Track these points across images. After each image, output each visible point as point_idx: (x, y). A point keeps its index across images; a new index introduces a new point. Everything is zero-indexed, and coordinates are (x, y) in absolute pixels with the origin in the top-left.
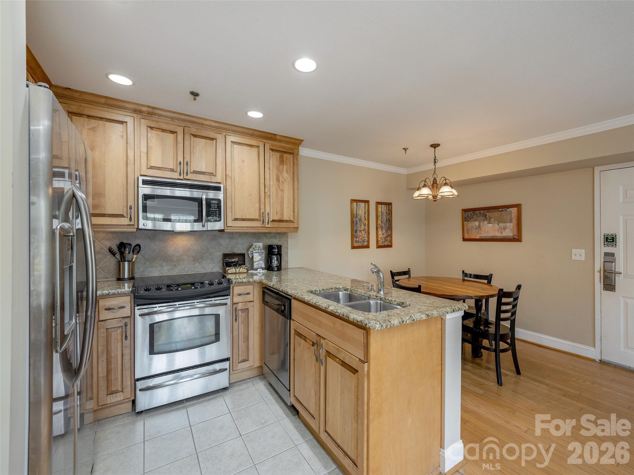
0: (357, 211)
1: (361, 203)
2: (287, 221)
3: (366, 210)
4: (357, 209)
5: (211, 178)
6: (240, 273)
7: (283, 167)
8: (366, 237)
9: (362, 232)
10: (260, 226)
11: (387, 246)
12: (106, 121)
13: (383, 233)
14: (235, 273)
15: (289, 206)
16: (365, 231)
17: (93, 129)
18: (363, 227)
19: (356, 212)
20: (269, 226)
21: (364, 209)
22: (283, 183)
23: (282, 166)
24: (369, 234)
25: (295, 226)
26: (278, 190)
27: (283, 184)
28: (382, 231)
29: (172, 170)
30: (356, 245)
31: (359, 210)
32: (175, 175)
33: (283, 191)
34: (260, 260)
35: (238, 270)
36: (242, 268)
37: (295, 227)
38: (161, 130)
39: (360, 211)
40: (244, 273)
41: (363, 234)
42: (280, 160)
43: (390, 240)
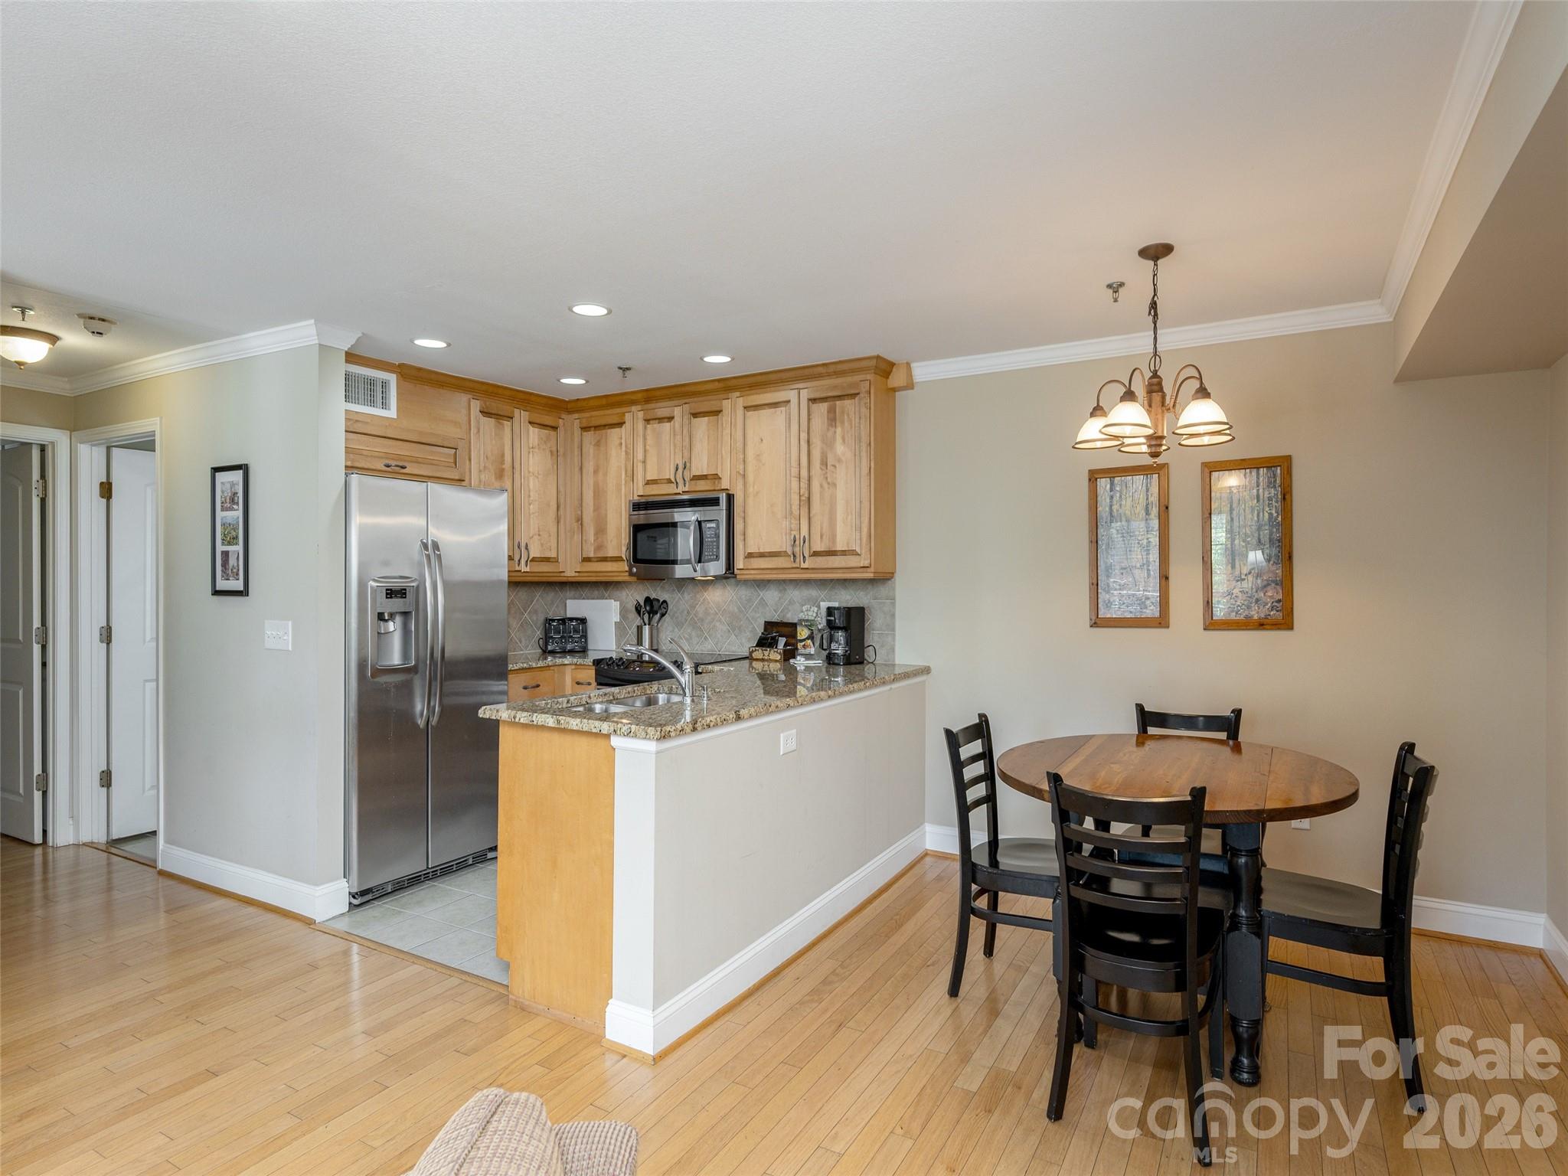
0: (1111, 506)
1: (1130, 477)
2: (844, 553)
3: (1150, 499)
4: (1112, 497)
5: (714, 483)
6: (770, 660)
7: (835, 432)
8: (1150, 589)
9: (1137, 572)
10: (790, 566)
11: (1262, 625)
12: (609, 428)
13: (1237, 573)
14: (763, 660)
15: (847, 518)
16: (1148, 570)
17: (598, 444)
18: (1137, 557)
19: (1107, 509)
20: (805, 565)
21: (1142, 496)
22: (834, 466)
23: (833, 429)
24: (1167, 578)
25: (862, 562)
26: (826, 485)
27: (834, 470)
28: (1233, 567)
29: (669, 481)
30: (1109, 616)
31: (1123, 502)
32: (671, 489)
33: (835, 485)
34: (807, 638)
35: (766, 653)
36: (772, 652)
37: (862, 565)
38: (657, 421)
39: (1128, 503)
40: (776, 661)
41: (1137, 577)
42: (828, 419)
43: (1279, 601)
